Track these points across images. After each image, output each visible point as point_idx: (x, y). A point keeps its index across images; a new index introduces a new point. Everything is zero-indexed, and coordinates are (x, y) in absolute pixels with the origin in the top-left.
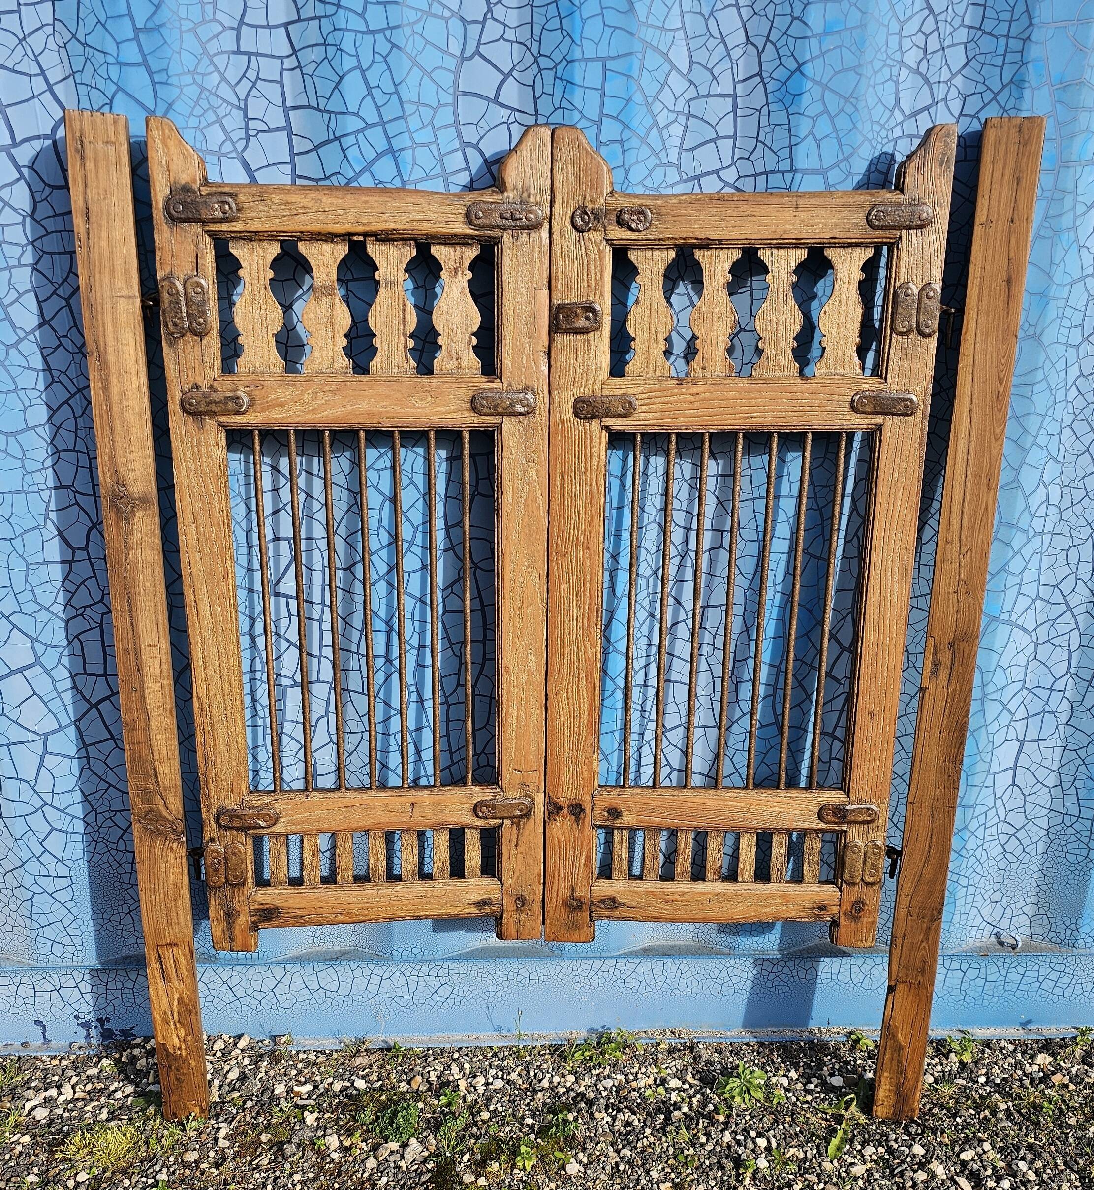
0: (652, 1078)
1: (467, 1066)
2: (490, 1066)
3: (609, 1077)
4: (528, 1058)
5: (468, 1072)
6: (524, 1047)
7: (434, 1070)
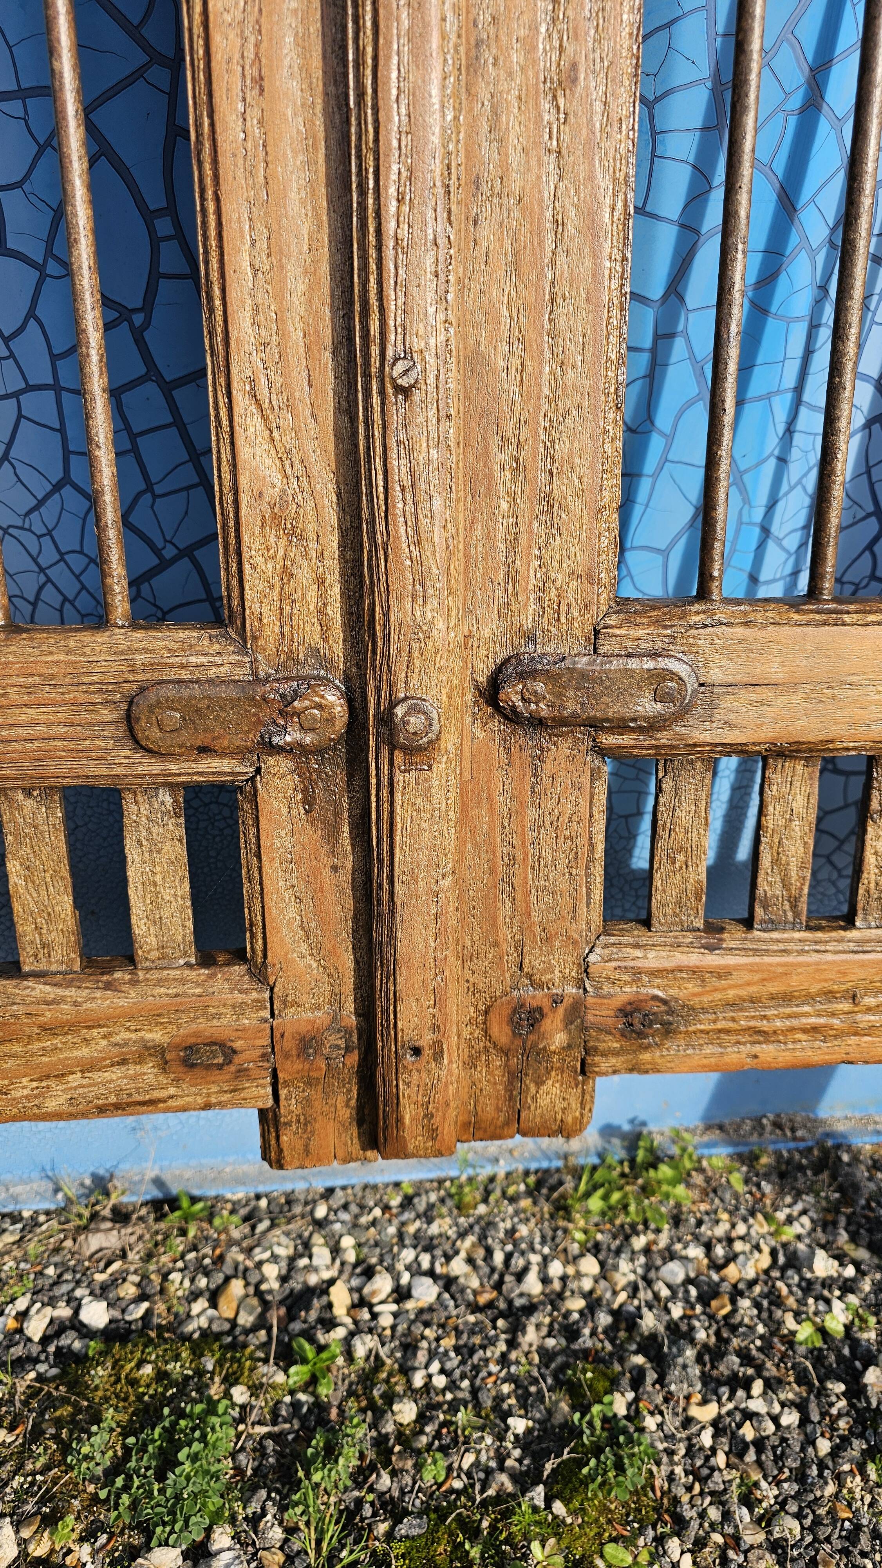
0: (766, 1249)
1: (347, 1242)
2: (401, 1235)
3: (670, 1255)
4: (482, 1209)
5: (351, 1257)
6: (470, 1180)
7: (275, 1258)
